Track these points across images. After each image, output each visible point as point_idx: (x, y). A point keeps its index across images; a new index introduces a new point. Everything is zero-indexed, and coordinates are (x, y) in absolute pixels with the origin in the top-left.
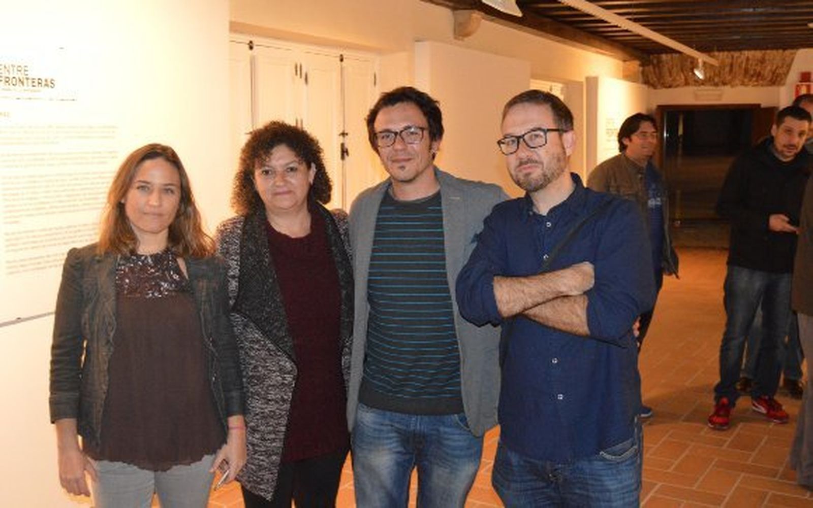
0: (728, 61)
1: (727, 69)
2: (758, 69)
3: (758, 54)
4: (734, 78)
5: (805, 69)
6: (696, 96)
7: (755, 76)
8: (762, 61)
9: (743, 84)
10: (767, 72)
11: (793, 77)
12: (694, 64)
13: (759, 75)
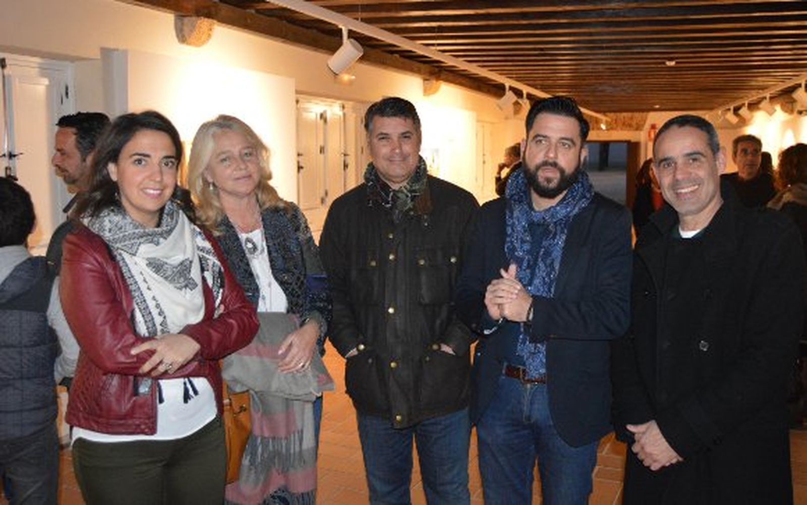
0: (615, 118)
1: (614, 122)
2: (630, 122)
3: (630, 114)
4: (617, 126)
5: (653, 122)
6: (598, 136)
7: (627, 125)
8: (632, 118)
9: (622, 129)
10: (634, 123)
11: (647, 126)
12: (597, 121)
13: (630, 126)
